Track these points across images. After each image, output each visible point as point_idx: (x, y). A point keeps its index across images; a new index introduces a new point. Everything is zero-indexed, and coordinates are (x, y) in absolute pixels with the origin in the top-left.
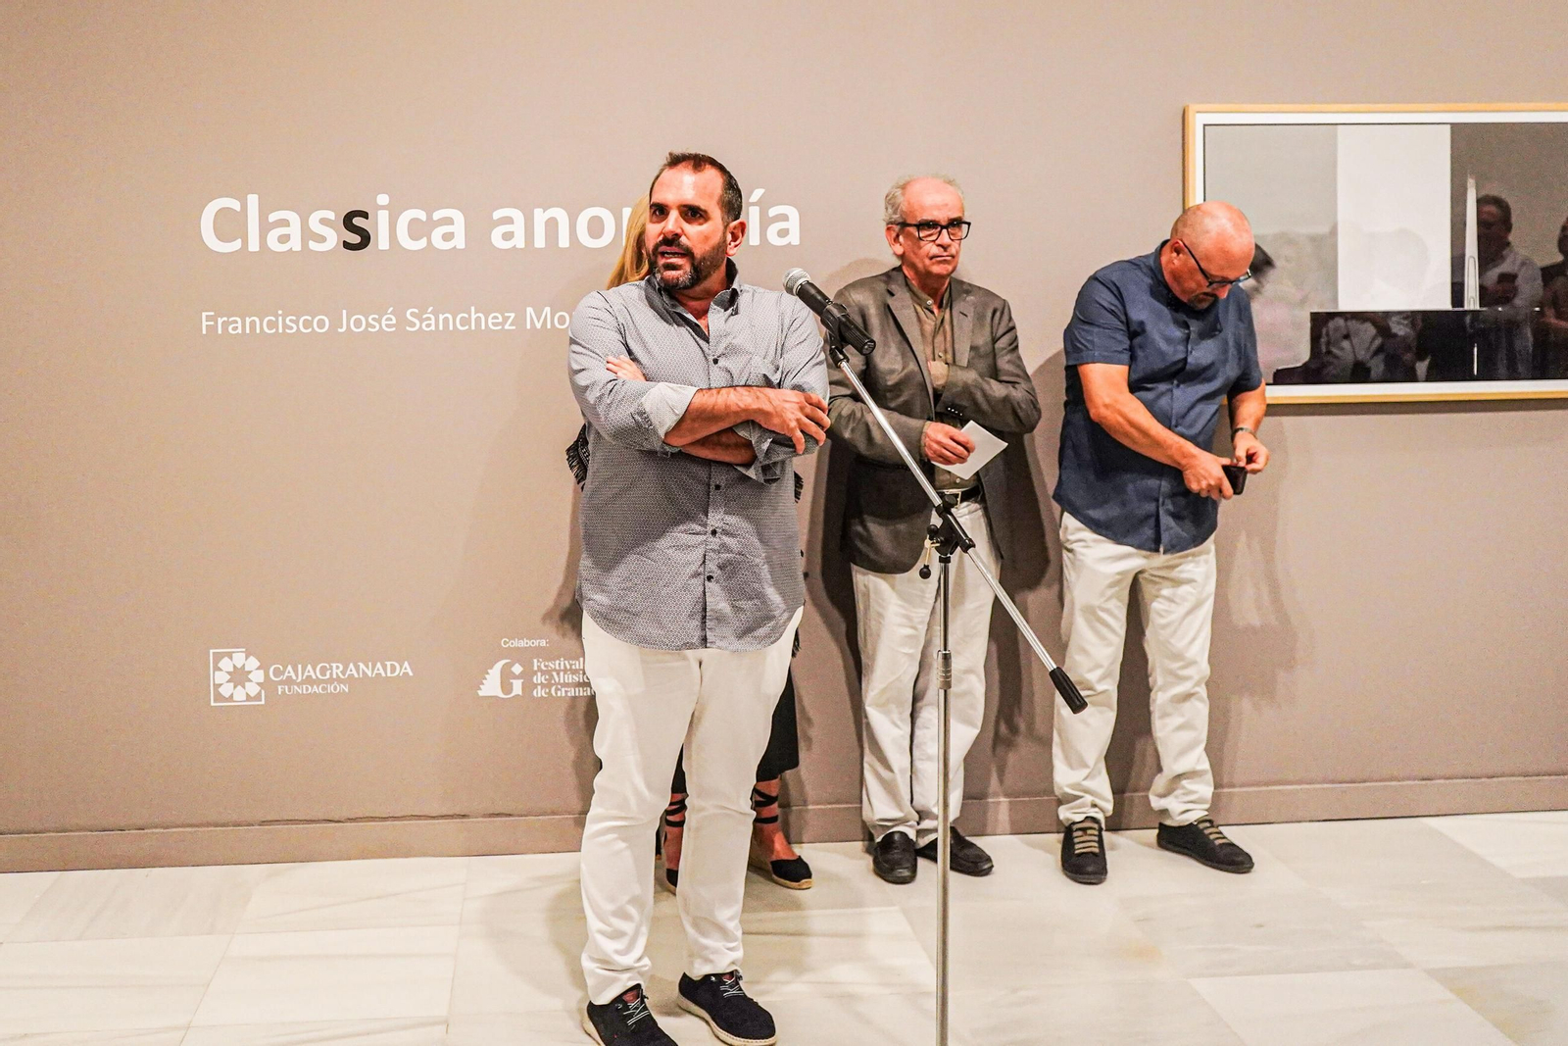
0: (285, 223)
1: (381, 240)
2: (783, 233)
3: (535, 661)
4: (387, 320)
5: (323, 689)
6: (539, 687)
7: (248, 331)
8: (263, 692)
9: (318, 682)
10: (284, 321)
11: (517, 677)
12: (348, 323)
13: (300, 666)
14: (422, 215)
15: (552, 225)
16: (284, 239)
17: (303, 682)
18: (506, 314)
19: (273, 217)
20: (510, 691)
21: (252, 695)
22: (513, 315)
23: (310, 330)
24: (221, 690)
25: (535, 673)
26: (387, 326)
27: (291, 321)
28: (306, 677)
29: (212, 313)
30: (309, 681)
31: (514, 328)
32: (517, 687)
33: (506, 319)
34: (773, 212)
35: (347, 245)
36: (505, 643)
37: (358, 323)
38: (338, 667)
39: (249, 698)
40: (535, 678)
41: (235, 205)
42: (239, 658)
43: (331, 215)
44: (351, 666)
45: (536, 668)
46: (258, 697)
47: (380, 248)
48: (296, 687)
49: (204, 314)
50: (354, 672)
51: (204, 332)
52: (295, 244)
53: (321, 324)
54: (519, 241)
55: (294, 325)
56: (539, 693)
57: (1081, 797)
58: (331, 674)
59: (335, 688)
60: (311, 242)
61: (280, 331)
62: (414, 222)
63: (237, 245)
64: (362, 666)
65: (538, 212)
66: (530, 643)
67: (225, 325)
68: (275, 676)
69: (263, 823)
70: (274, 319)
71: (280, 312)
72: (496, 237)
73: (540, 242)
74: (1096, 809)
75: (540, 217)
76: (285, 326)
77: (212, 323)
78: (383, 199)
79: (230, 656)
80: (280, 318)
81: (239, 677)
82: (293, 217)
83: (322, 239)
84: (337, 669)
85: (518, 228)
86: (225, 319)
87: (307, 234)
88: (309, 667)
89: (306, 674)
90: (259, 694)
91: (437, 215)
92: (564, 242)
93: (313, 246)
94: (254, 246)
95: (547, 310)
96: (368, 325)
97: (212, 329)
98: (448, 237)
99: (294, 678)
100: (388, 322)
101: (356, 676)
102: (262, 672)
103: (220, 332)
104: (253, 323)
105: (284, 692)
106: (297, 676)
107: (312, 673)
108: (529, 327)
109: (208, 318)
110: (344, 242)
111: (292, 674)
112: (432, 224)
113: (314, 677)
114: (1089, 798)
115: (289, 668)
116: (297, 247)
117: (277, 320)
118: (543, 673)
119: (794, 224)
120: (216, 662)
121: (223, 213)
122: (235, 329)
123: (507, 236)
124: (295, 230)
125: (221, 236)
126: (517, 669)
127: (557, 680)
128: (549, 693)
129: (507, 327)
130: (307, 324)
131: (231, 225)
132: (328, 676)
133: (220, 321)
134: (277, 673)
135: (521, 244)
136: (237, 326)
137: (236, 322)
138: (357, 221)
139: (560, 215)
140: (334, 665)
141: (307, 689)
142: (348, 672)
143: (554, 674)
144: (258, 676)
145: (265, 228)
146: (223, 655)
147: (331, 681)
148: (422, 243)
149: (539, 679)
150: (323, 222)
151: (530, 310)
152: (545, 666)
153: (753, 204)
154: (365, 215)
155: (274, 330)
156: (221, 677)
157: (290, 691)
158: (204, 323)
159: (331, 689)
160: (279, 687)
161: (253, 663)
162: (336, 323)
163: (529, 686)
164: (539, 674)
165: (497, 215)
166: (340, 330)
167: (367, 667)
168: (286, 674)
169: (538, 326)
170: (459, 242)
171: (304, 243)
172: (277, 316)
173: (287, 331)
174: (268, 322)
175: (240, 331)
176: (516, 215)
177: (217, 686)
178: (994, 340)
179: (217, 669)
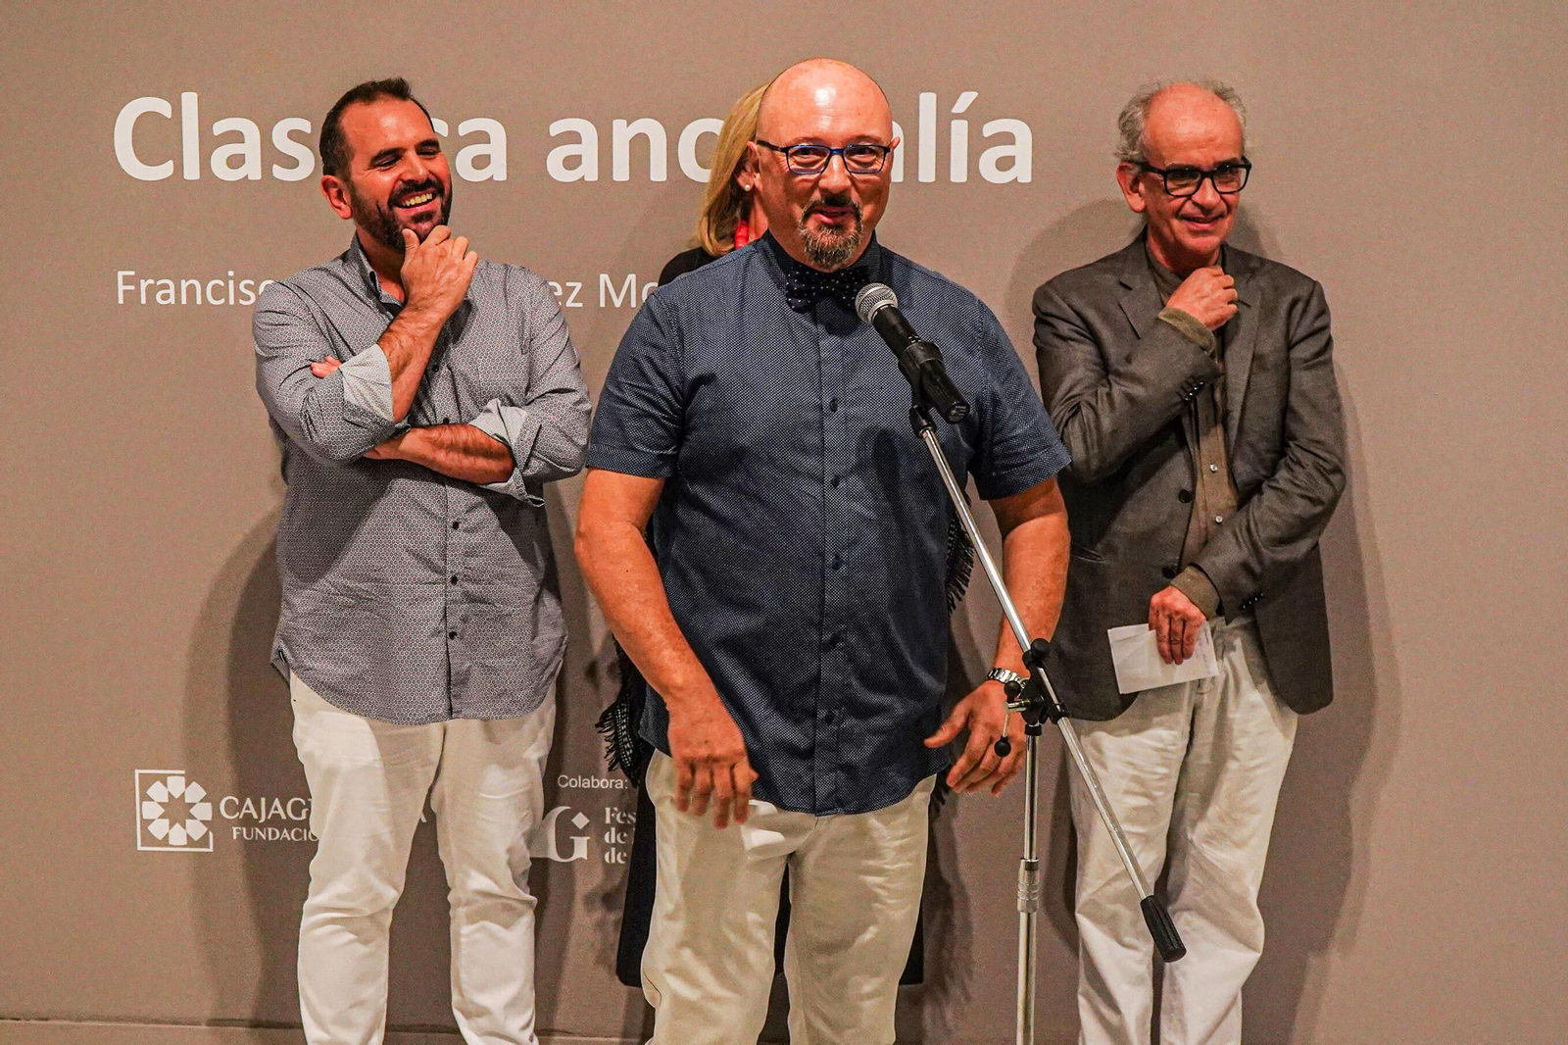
0: (237, 137)
2: (1005, 164)
3: (608, 810)
5: (298, 835)
6: (613, 849)
7: (184, 302)
8: (211, 834)
9: (289, 824)
10: (237, 289)
11: (581, 833)
13: (263, 800)
15: (640, 146)
16: (236, 162)
17: (268, 824)
18: (568, 284)
19: (220, 128)
20: (571, 853)
21: (196, 838)
22: (579, 285)
24: (151, 828)
25: (607, 828)
27: (247, 287)
28: (272, 817)
29: (132, 273)
30: (276, 822)
31: (580, 305)
32: (581, 847)
33: (568, 291)
34: (989, 129)
36: (564, 781)
39: (191, 842)
40: (607, 836)
41: (164, 108)
42: (177, 785)
43: (305, 126)
45: (608, 821)
46: (204, 841)
48: (257, 830)
49: (121, 274)
51: (120, 301)
52: (253, 170)
54: (589, 171)
55: (250, 293)
56: (614, 858)
60: (275, 167)
61: (232, 302)
63: (166, 170)
65: (619, 125)
66: (600, 784)
67: (152, 291)
68: (227, 812)
70: (222, 284)
71: (231, 273)
72: (554, 162)
73: (621, 172)
75: (623, 133)
76: (238, 294)
77: (132, 288)
79: (163, 780)
80: (231, 283)
81: (177, 810)
82: (249, 128)
83: (292, 163)
85: (589, 149)
86: (151, 282)
87: (271, 155)
88: (277, 802)
89: (272, 812)
90: (206, 835)
91: (464, 128)
92: (658, 172)
93: (279, 172)
94: (192, 172)
95: (632, 278)
97: (132, 297)
98: (481, 162)
99: (255, 816)
102: (209, 805)
103: (143, 301)
104: (191, 289)
105: (240, 836)
106: (259, 815)
107: (281, 811)
108: (602, 304)
109: (127, 280)
111: (252, 811)
112: (456, 142)
113: (284, 817)
115: (248, 801)
116: (255, 175)
117: (227, 284)
118: (621, 828)
119: (1023, 150)
120: (144, 787)
122: (166, 297)
123: (572, 162)
124: (251, 148)
125: (146, 157)
126: (580, 821)
129: (569, 304)
131: (156, 140)
132: (304, 817)
133: (144, 284)
134: (231, 808)
135: (592, 175)
136: (170, 293)
137: (166, 287)
139: (653, 129)
141: (274, 833)
144: (204, 811)
145: (209, 143)
146: (153, 779)
149: (614, 837)
150: (295, 135)
151: (604, 278)
152: (622, 818)
153: (959, 116)
155: (223, 301)
156: (151, 810)
157: (248, 835)
158: (121, 288)
159: (307, 835)
160: (235, 829)
161: (196, 793)
163: (597, 848)
164: (613, 829)
165: (557, 128)
168: (244, 811)
169: (618, 303)
170: (498, 170)
171: (266, 168)
172: (226, 279)
173: (241, 302)
174: (215, 287)
175: (172, 300)
176: (586, 129)
177: (146, 823)
178: (1290, 346)
179: (145, 797)
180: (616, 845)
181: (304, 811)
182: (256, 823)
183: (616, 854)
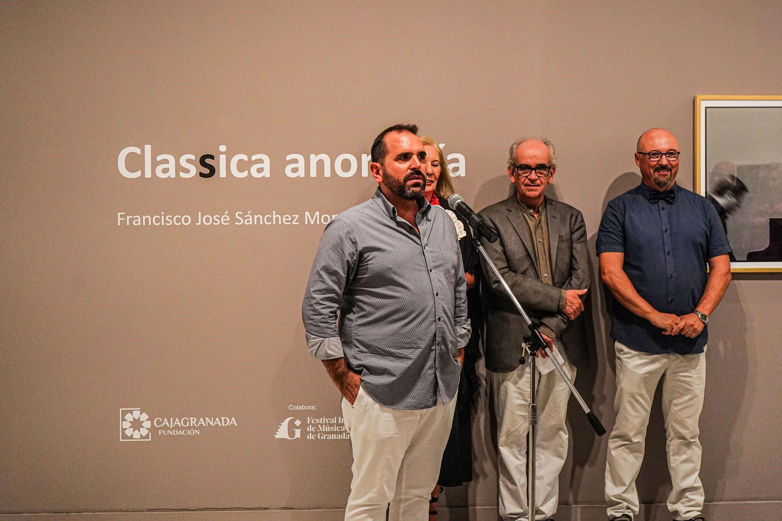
0: (166, 161)
1: (222, 173)
2: (455, 170)
3: (308, 418)
4: (224, 218)
5: (185, 432)
6: (311, 434)
7: (144, 224)
8: (150, 433)
9: (182, 428)
10: (165, 218)
11: (297, 428)
12: (202, 220)
13: (172, 419)
14: (245, 157)
15: (320, 164)
16: (165, 171)
17: (174, 428)
18: (293, 216)
19: (159, 158)
20: (294, 435)
21: (144, 435)
22: (297, 216)
23: (180, 224)
24: (126, 432)
25: (308, 425)
26: (224, 222)
27: (169, 218)
28: (174, 426)
29: (124, 213)
30: (177, 428)
31: (298, 223)
32: (298, 433)
33: (293, 218)
35: (202, 175)
36: (291, 407)
37: (207, 220)
38: (193, 420)
39: (142, 437)
40: (308, 428)
41: (138, 151)
42: (137, 414)
43: (192, 157)
44: (201, 419)
45: (309, 423)
46: (147, 436)
47: (221, 176)
48: (169, 431)
49: (119, 214)
50: (203, 423)
51: (119, 224)
52: (172, 174)
53: (186, 220)
54: (301, 173)
55: (170, 221)
56: (310, 437)
57: (621, 503)
58: (190, 424)
59: (192, 432)
60: (181, 173)
61: (163, 224)
62: (240, 162)
63: (138, 174)
64: (207, 419)
65: (312, 156)
66: (305, 408)
67: (131, 220)
68: (158, 425)
69: (149, 510)
70: (159, 217)
71: (163, 213)
72: (288, 171)
73: (313, 173)
74: (629, 511)
75: (314, 159)
76: (166, 221)
77: (124, 219)
78: (223, 148)
79: (131, 412)
80: (163, 217)
81: (137, 425)
82: (171, 159)
83: (187, 171)
84: (193, 421)
85: (301, 165)
86: (131, 217)
87: (179, 168)
88: (177, 420)
89: (175, 423)
90: (148, 434)
91: (254, 158)
92: (327, 173)
93: (182, 175)
94: (148, 175)
95: (317, 213)
96: (214, 221)
97: (123, 222)
98: (260, 170)
99: (168, 426)
100: (225, 220)
101: (204, 425)
102: (149, 422)
103: (128, 224)
104: (147, 219)
105: (162, 434)
106: (170, 425)
107: (179, 423)
108: (306, 223)
109: (122, 216)
110: (200, 173)
111: (167, 423)
112: (251, 163)
113: (180, 426)
114: (625, 504)
115: (166, 420)
116: (173, 176)
117: (161, 218)
118: (313, 425)
119: (462, 164)
120: (124, 415)
121: (130, 156)
122: (137, 222)
123: (295, 170)
124: (172, 166)
125: (130, 169)
127: (321, 430)
128: (316, 437)
129: (294, 223)
130: (178, 220)
131: (134, 162)
132: (188, 425)
133: (128, 218)
134: (159, 423)
135: (302, 175)
136: (138, 221)
137: (137, 218)
138: (208, 161)
139: (325, 158)
140: (191, 419)
141: (176, 432)
142: (200, 423)
143: (320, 426)
144: (147, 424)
145: (155, 164)
146: (127, 412)
147: (189, 428)
148: (245, 174)
149: (310, 429)
150: (188, 161)
151: (307, 213)
152: (314, 421)
154: (212, 157)
155: (159, 224)
156: (126, 424)
157: (165, 433)
158: (119, 219)
159: (189, 432)
160: (160, 431)
161: (144, 417)
162: (195, 220)
163: (304, 433)
164: (311, 426)
165: (289, 158)
166: (197, 224)
167: (211, 421)
168: (164, 424)
169: (312, 222)
170: (267, 173)
171: (177, 173)
172: (161, 215)
173: (167, 224)
174: (156, 218)
175: (139, 224)
176: (300, 158)
177: (124, 430)
178: (572, 233)
179: (124, 420)
180: (312, 432)
181: (188, 423)
182: (168, 428)
183: (312, 435)
